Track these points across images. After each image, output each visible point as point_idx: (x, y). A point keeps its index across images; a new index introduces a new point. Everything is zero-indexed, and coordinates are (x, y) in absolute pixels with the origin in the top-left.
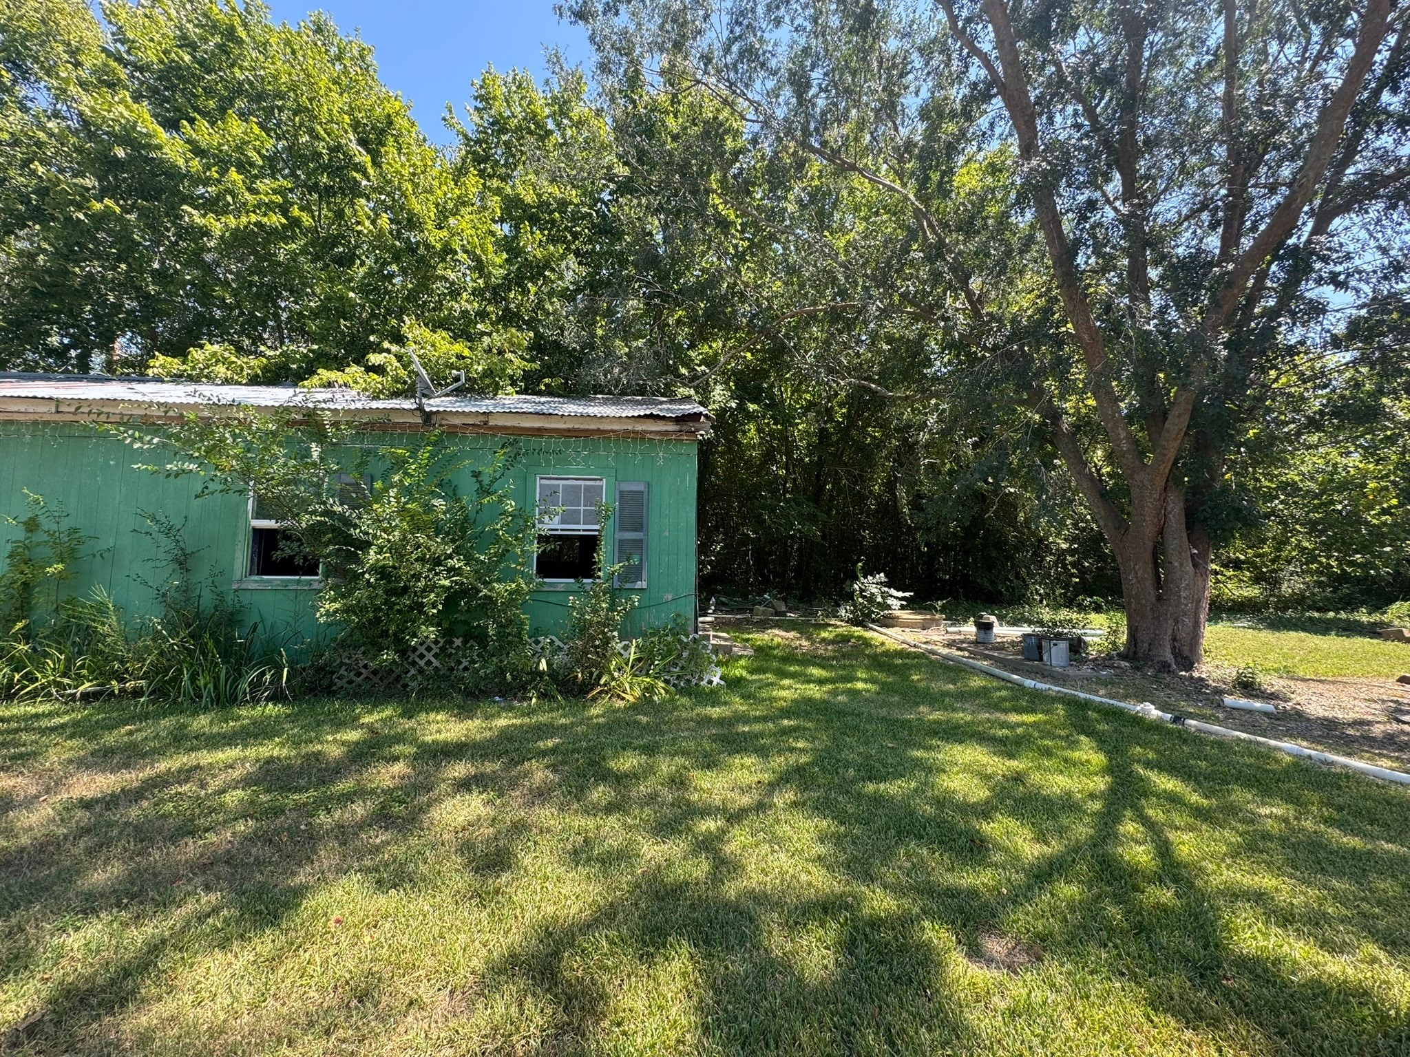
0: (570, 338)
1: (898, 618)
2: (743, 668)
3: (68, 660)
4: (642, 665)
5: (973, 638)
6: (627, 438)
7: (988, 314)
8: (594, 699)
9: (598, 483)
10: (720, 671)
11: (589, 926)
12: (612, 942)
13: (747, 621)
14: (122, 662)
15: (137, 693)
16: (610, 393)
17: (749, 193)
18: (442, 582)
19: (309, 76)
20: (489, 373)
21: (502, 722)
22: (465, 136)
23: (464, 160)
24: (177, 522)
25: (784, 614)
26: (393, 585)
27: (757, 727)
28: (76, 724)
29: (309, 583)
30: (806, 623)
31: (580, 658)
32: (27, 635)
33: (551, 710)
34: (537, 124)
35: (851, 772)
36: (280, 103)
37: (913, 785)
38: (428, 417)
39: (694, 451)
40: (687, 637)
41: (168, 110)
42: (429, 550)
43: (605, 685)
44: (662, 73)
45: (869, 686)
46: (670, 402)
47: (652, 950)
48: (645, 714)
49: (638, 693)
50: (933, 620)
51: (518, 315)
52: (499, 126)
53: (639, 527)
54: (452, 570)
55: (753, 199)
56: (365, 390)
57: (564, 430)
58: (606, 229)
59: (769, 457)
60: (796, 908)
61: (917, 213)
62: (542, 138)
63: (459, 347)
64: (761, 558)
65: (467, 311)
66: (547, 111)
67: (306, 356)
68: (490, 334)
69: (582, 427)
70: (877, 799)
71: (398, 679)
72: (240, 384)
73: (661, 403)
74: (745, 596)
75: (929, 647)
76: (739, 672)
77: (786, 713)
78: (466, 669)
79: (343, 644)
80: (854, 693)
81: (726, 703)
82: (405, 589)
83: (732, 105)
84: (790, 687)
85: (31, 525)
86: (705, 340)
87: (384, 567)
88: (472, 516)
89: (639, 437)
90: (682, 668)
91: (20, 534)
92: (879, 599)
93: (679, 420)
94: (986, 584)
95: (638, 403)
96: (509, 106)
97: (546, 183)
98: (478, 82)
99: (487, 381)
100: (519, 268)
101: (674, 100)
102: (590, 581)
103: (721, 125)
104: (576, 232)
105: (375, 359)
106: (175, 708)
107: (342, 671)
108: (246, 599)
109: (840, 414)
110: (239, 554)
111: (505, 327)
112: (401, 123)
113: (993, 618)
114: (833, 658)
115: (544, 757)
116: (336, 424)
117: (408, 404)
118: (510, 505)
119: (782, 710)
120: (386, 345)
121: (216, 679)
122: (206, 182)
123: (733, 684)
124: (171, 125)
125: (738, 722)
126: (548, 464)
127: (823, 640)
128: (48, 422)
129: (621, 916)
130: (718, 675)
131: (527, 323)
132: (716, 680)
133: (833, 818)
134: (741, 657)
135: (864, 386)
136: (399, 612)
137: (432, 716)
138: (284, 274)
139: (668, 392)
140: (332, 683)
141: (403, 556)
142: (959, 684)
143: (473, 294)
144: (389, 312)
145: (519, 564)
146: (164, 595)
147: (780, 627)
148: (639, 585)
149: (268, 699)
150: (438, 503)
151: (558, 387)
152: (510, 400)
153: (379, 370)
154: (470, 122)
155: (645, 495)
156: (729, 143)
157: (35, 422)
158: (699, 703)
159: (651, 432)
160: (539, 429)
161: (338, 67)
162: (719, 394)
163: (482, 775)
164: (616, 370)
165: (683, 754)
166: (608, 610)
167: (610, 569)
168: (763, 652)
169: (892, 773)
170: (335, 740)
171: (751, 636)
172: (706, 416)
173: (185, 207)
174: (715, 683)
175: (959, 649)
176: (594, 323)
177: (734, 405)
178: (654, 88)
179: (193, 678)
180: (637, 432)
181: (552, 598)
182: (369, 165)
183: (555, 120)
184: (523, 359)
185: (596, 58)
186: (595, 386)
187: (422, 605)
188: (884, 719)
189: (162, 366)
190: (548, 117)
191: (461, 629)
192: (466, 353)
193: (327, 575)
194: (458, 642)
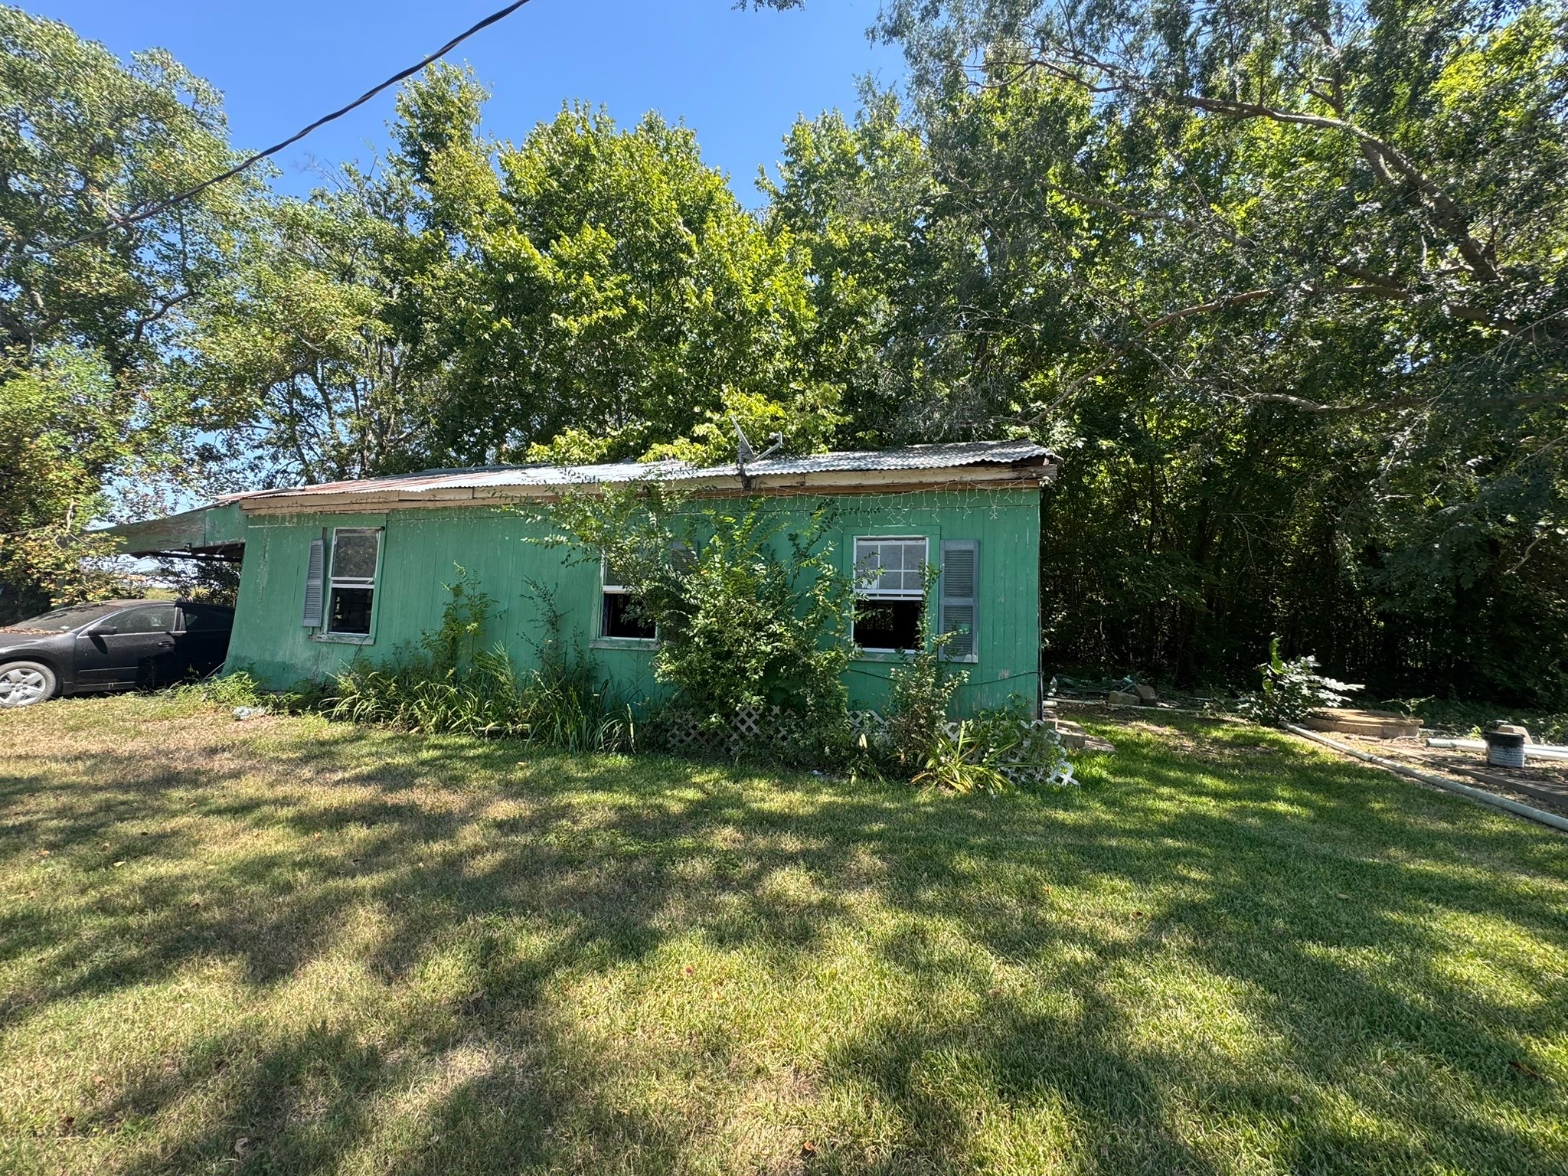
0: (886, 385)
1: (1337, 719)
2: (1102, 766)
3: (480, 702)
4: (974, 752)
5: (1482, 758)
6: (955, 490)
7: (1505, 271)
8: (919, 785)
9: (920, 543)
10: (1071, 768)
11: (936, 1041)
12: (964, 1066)
13: (1101, 709)
14: (514, 707)
15: (524, 734)
16: (930, 441)
17: (1099, 180)
18: (763, 648)
19: (644, 173)
20: (802, 432)
21: (824, 798)
22: (777, 194)
23: (774, 219)
24: (551, 588)
25: (1153, 703)
26: (718, 649)
27: (1129, 843)
28: (486, 756)
29: (648, 644)
30: (1189, 717)
31: (902, 736)
32: (455, 680)
33: (873, 792)
34: (848, 165)
35: (1280, 923)
36: (621, 205)
37: (1389, 959)
38: (748, 481)
39: (1036, 500)
40: (1029, 722)
41: (542, 233)
42: (751, 613)
43: (931, 770)
44: (988, 66)
45: (1296, 809)
46: (1002, 445)
47: (1013, 1088)
48: (980, 808)
49: (969, 783)
50: (1401, 726)
51: (830, 368)
52: (809, 175)
53: (968, 591)
54: (774, 637)
55: (1107, 186)
56: (691, 460)
57: (883, 486)
58: (923, 259)
59: (1127, 502)
60: (1210, 1089)
61: (1369, 149)
62: (852, 177)
63: (774, 408)
64: (1117, 632)
65: (779, 370)
66: (857, 146)
67: (641, 433)
68: (802, 392)
69: (902, 481)
70: (1326, 969)
71: (722, 743)
72: (590, 463)
73: (991, 447)
74: (1096, 678)
75: (1398, 764)
76: (1096, 771)
77: (1170, 830)
78: (784, 738)
79: (676, 705)
80: (1277, 816)
81: (1082, 808)
82: (729, 653)
83: (1077, 78)
84: (1171, 798)
85: (457, 591)
86: (1040, 368)
87: (712, 630)
88: (790, 580)
89: (967, 488)
90: (1023, 759)
91: (450, 599)
92: (1305, 691)
93: (1015, 465)
94: (1501, 677)
95: (963, 450)
96: (818, 153)
97: (857, 223)
98: (788, 136)
99: (800, 441)
100: (831, 319)
101: (1004, 93)
102: (913, 651)
103: (1062, 106)
104: (889, 270)
105: (699, 430)
106: (550, 752)
107: (675, 731)
108: (599, 656)
109: (1235, 442)
110: (594, 617)
111: (817, 382)
112: (719, 197)
113: (1520, 730)
114: (1234, 766)
115: (870, 842)
116: (669, 494)
117: (730, 469)
118: (829, 570)
119: (1162, 825)
120: (708, 414)
121: (579, 728)
122: (568, 289)
123: (1091, 785)
124: (543, 245)
125: (1101, 833)
126: (866, 524)
127: (1216, 741)
128: (467, 507)
129: (971, 1039)
130: (1070, 774)
131: (838, 375)
132: (1067, 778)
133: (1256, 981)
134: (1097, 753)
135: (1276, 401)
136: (724, 676)
137: (756, 782)
138: (624, 360)
139: (999, 435)
140: (667, 742)
141: (727, 621)
142: (1461, 824)
143: (786, 352)
144: (710, 382)
145: (838, 631)
146: (541, 651)
147: (1149, 720)
148: (968, 658)
149: (618, 750)
150: (759, 567)
151: (873, 440)
152: (824, 458)
153: (703, 440)
154: (780, 178)
155: (976, 554)
156: (1073, 126)
157: (460, 507)
158: (1047, 804)
159: (982, 482)
160: (856, 487)
161: (666, 158)
162: (1060, 431)
163: (808, 851)
164: (937, 415)
165: (1032, 863)
166: (934, 685)
167: (935, 639)
168: (1127, 749)
169: (1349, 936)
170: (673, 797)
171: (1108, 728)
172: (1050, 458)
173: (553, 315)
174: (1065, 782)
175: (1453, 771)
176: (911, 365)
177: (1080, 444)
178: (977, 86)
179: (563, 724)
180: (965, 483)
181: (870, 669)
182: (694, 244)
183: (865, 153)
184: (836, 413)
185: (911, 72)
186: (913, 435)
187: (745, 670)
188: (1325, 858)
189: (538, 453)
190: (858, 153)
191: (779, 697)
192: (781, 413)
193: (662, 638)
194: (776, 710)
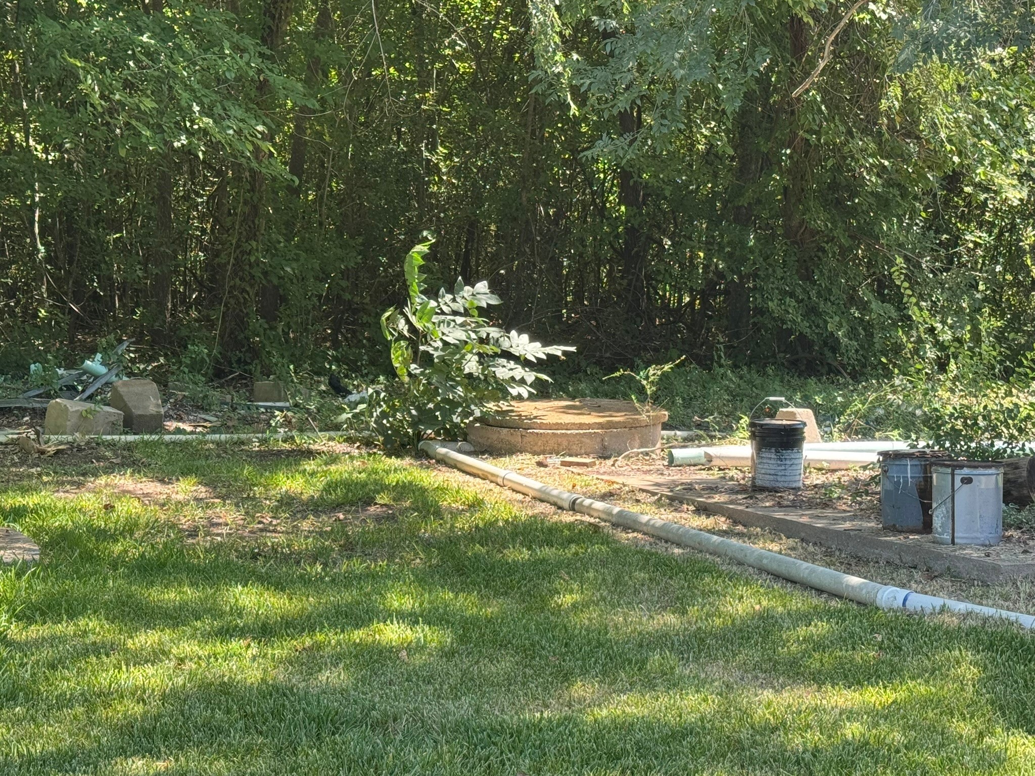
1: (527, 424)
5: (743, 476)
50: (632, 426)
75: (616, 509)
113: (805, 415)
114: (314, 556)
119: (125, 728)
142: (692, 611)
147: (139, 468)
168: (72, 550)
